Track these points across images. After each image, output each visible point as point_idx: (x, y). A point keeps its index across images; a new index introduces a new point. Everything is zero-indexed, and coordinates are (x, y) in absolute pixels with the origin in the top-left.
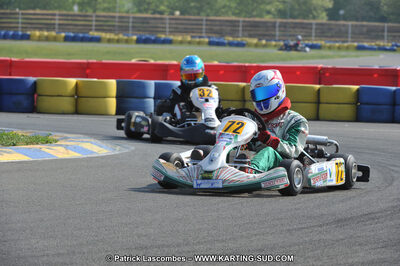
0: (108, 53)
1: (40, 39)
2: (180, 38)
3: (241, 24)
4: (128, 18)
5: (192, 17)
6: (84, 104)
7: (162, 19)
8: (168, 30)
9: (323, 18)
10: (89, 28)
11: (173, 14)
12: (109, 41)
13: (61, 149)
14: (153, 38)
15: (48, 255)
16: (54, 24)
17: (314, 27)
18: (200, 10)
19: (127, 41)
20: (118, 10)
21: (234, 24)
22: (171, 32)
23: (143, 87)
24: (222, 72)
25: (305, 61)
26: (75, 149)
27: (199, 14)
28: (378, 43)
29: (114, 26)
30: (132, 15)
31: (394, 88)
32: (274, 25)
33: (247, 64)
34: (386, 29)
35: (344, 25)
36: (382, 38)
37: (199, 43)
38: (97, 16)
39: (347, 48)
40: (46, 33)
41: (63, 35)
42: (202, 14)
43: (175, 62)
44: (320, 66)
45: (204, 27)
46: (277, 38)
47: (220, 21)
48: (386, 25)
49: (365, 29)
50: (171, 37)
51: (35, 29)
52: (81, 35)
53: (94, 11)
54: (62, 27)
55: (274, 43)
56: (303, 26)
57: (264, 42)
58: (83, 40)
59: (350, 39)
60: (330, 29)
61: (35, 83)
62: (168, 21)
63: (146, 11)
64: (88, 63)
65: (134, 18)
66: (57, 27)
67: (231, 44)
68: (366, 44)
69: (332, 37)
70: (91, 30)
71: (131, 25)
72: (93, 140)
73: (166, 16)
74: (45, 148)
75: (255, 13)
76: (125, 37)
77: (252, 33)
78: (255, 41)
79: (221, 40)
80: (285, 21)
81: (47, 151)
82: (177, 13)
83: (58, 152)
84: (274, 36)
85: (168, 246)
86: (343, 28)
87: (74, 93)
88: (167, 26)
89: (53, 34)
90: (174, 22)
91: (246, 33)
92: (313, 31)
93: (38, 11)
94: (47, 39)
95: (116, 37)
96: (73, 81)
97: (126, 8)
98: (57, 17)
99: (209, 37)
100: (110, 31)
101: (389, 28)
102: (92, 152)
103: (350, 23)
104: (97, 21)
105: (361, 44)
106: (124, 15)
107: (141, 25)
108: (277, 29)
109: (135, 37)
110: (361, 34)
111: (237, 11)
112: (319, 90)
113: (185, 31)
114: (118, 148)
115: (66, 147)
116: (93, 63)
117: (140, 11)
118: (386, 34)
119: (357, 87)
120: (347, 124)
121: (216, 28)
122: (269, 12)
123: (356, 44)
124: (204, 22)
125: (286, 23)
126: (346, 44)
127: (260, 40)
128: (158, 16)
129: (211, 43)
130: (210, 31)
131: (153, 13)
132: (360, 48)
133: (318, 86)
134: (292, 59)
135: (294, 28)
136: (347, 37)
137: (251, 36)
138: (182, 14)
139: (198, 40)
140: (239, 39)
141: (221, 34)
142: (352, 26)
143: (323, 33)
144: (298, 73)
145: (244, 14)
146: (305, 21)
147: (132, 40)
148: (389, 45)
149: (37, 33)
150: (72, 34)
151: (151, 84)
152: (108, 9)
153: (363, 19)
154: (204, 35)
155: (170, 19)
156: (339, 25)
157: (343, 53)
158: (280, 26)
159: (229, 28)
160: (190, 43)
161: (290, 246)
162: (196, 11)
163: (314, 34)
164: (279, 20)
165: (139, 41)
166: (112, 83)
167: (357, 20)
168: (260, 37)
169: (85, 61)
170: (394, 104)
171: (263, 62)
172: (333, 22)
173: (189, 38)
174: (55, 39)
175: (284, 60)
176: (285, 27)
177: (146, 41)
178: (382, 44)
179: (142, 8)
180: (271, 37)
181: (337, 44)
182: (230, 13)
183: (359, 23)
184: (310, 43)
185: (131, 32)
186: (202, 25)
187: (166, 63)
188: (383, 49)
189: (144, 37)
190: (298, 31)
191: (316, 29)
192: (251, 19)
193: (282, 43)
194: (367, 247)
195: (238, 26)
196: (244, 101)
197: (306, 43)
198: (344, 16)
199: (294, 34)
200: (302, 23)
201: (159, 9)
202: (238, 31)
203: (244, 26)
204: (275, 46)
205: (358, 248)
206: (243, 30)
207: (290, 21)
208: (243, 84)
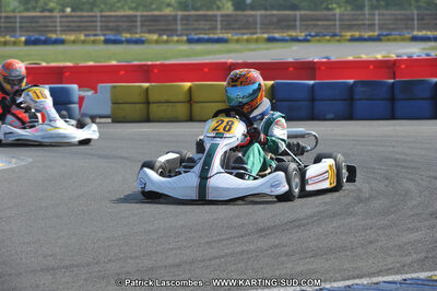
2: (72, 38)
3: (139, 19)
4: (15, 17)
5: (85, 14)
7: (52, 17)
8: (58, 29)
9: (228, 9)
11: (63, 11)
14: (43, 38)
17: (219, 19)
18: (93, 6)
19: (15, 43)
20: (3, 9)
21: (131, 19)
22: (63, 31)
24: (122, 73)
25: (211, 57)
27: (91, 10)
28: (290, 33)
30: (18, 15)
31: (312, 82)
32: (175, 18)
33: (149, 63)
34: (298, 18)
35: (252, 16)
36: (294, 27)
37: (94, 42)
39: (257, 40)
42: (95, 9)
43: (70, 64)
44: (230, 61)
45: (99, 24)
46: (179, 32)
47: (116, 16)
48: (298, 13)
49: (275, 19)
50: (63, 37)
55: (176, 38)
56: (205, 18)
57: (165, 37)
59: (259, 31)
60: (237, 21)
62: (58, 20)
63: (34, 9)
65: (21, 17)
67: (129, 42)
68: (277, 35)
69: (239, 29)
71: (18, 25)
73: (56, 14)
75: (154, 6)
76: (13, 39)
77: (151, 28)
78: (155, 37)
79: (118, 37)
80: (186, 13)
82: (69, 10)
84: (176, 30)
86: (251, 19)
88: (58, 24)
90: (65, 19)
91: (145, 29)
92: (219, 23)
95: (3, 40)
97: (12, 7)
99: (104, 35)
101: (301, 15)
103: (259, 13)
105: (271, 35)
106: (11, 14)
107: (29, 24)
108: (179, 23)
109: (23, 39)
110: (271, 24)
111: (134, 5)
113: (79, 29)
114: (14, 160)
117: (27, 10)
118: (298, 23)
119: (272, 82)
121: (111, 24)
122: (169, 5)
123: (266, 36)
124: (99, 19)
125: (189, 16)
126: (255, 36)
127: (160, 35)
128: (47, 14)
129: (107, 42)
130: (105, 28)
131: (43, 11)
132: (271, 40)
134: (197, 54)
135: (197, 20)
136: (256, 28)
137: (150, 32)
138: (73, 10)
139: (92, 38)
140: (137, 36)
141: (118, 30)
142: (261, 15)
143: (229, 24)
144: (206, 70)
145: (141, 8)
146: (210, 13)
147: (20, 41)
148: (302, 35)
153: (273, 8)
154: (99, 32)
155: (61, 17)
156: (245, 16)
157: (252, 46)
158: (182, 20)
159: (126, 24)
160: (84, 42)
161: (210, 260)
162: (89, 7)
163: (219, 27)
164: (180, 13)
165: (27, 43)
167: (266, 9)
168: (161, 32)
170: (313, 100)
172: (239, 13)
173: (83, 37)
175: (188, 56)
176: (187, 20)
177: (36, 42)
178: (294, 34)
179: (30, 6)
180: (172, 32)
181: (245, 37)
182: (126, 7)
183: (269, 13)
184: (216, 36)
185: (18, 33)
186: (96, 21)
187: (62, 64)
188: (295, 40)
189: (33, 38)
190: (202, 24)
191: (222, 21)
192: (150, 13)
193: (185, 38)
194: (294, 258)
195: (136, 21)
196: (148, 103)
197: (212, 36)
198: (250, 4)
199: (196, 28)
200: (205, 16)
201: (48, 7)
202: (136, 27)
203: (142, 21)
204: (177, 41)
205: (285, 258)
206: (142, 26)
207: (193, 13)
208: (147, 85)
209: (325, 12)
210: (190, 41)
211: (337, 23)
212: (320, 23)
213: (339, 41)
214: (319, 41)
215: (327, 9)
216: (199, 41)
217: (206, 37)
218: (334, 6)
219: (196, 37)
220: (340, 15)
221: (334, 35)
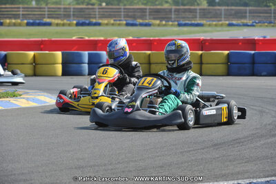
0: (57, 33)
1: (9, 25)
2: (106, 22)
3: (148, 11)
4: (70, 8)
5: (114, 7)
6: (40, 69)
7: (93, 9)
8: (97, 16)
9: (205, 5)
10: (43, 16)
11: (101, 5)
12: (57, 25)
13: (24, 101)
14: (87, 22)
15: (15, 175)
16: (19, 14)
17: (198, 11)
18: (119, 2)
19: (69, 25)
20: (62, 3)
21: (143, 11)
22: (100, 18)
23: (80, 56)
24: (134, 44)
25: (192, 35)
26: (33, 100)
27: (118, 5)
28: (243, 21)
29: (60, 14)
30: (72, 7)
31: (253, 52)
32: (170, 10)
33: (152, 38)
34: (248, 12)
35: (219, 9)
36: (245, 17)
37: (119, 25)
38: (49, 8)
39: (222, 25)
40: (13, 21)
41: (25, 21)
42: (121, 4)
43: (102, 38)
44: (202, 38)
45: (122, 13)
46: (173, 20)
47: (133, 9)
48: (248, 8)
49: (233, 12)
50: (100, 21)
51: (6, 18)
52: (38, 21)
53: (47, 5)
54: (25, 16)
55: (171, 23)
56: (190, 11)
57: (164, 22)
58: (39, 24)
59: (223, 19)
60: (210, 13)
61: (6, 55)
62: (97, 10)
63: (83, 3)
64: (42, 41)
65: (74, 8)
66: (21, 16)
67: (141, 25)
68: (234, 22)
69: (211, 18)
70: (44, 18)
71: (72, 13)
72: (46, 94)
73: (96, 7)
74: (12, 100)
75: (157, 3)
76: (69, 22)
77: (155, 16)
78: (158, 22)
79: (135, 22)
80: (177, 7)
81: (14, 102)
82: (104, 4)
83: (22, 102)
84: (171, 18)
85: (98, 166)
86: (218, 12)
87: (32, 61)
88: (97, 13)
89: (19, 21)
90: (101, 10)
91: (152, 17)
92: (198, 14)
93: (8, 6)
94: (15, 25)
95: (62, 22)
96: (31, 53)
97: (68, 2)
98: (21, 10)
99: (126, 20)
100: (58, 18)
101: (250, 10)
102: (45, 102)
103: (223, 8)
104: (48, 11)
105: (231, 22)
106: (67, 7)
107: (79, 13)
108: (173, 13)
109: (75, 22)
110: (231, 15)
111: (145, 2)
112: (201, 55)
113: (109, 17)
115: (27, 99)
116: (45, 41)
117: (78, 4)
118: (248, 14)
119: (228, 52)
120: (221, 78)
121: (130, 14)
122: (167, 2)
123: (227, 22)
124: (122, 10)
125: (179, 9)
126: (220, 23)
127: (161, 21)
128: (90, 7)
129: (127, 25)
130: (127, 16)
131: (87, 5)
132: (230, 25)
133: (200, 52)
135: (184, 12)
136: (221, 18)
137: (154, 19)
138: (107, 4)
139: (118, 22)
140: (147, 21)
141: (134, 17)
142: (225, 9)
143: (204, 15)
145: (149, 4)
146: (193, 7)
147: (73, 24)
148: (250, 22)
149: (8, 21)
150: (31, 21)
151: (86, 54)
152: (56, 3)
153: (232, 5)
154: (122, 19)
155: (99, 9)
156: (215, 10)
157: (219, 29)
158: (175, 11)
159: (139, 14)
160: (113, 24)
162: (116, 3)
163: (198, 16)
164: (174, 7)
165: (78, 24)
166: (59, 54)
167: (228, 6)
168: (161, 19)
169: (40, 39)
170: (253, 63)
171: (163, 36)
172: (211, 8)
173: (112, 21)
174: (20, 25)
176: (178, 12)
177: (83, 24)
178: (245, 21)
179: (80, 1)
180: (168, 19)
181: (214, 23)
182: (140, 3)
183: (229, 8)
184: (196, 22)
185: (72, 18)
186: (121, 12)
187: (96, 38)
188: (246, 25)
189: (81, 22)
190: (187, 14)
191: (200, 13)
192: (155, 7)
193: (176, 23)
194: (234, 163)
195: (146, 12)
196: (150, 63)
197: (193, 22)
198: (219, 3)
199: (184, 17)
200: (189, 9)
201: (91, 2)
202: (146, 15)
203: (150, 12)
204: (172, 25)
205: (229, 163)
206: (149, 15)
207: (182, 7)
208: (149, 52)
209: (266, 8)
210: (180, 25)
211: (272, 15)
212: (261, 15)
213: (273, 26)
214: (261, 26)
215: (267, 6)
216: (185, 25)
217: (189, 22)
218: (271, 4)
219: (184, 22)
220: (274, 10)
221: (270, 23)
